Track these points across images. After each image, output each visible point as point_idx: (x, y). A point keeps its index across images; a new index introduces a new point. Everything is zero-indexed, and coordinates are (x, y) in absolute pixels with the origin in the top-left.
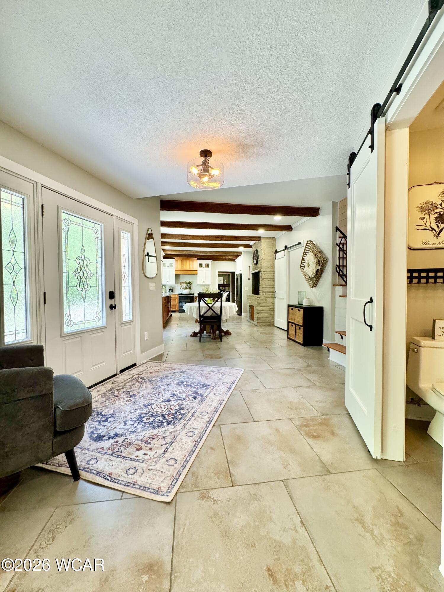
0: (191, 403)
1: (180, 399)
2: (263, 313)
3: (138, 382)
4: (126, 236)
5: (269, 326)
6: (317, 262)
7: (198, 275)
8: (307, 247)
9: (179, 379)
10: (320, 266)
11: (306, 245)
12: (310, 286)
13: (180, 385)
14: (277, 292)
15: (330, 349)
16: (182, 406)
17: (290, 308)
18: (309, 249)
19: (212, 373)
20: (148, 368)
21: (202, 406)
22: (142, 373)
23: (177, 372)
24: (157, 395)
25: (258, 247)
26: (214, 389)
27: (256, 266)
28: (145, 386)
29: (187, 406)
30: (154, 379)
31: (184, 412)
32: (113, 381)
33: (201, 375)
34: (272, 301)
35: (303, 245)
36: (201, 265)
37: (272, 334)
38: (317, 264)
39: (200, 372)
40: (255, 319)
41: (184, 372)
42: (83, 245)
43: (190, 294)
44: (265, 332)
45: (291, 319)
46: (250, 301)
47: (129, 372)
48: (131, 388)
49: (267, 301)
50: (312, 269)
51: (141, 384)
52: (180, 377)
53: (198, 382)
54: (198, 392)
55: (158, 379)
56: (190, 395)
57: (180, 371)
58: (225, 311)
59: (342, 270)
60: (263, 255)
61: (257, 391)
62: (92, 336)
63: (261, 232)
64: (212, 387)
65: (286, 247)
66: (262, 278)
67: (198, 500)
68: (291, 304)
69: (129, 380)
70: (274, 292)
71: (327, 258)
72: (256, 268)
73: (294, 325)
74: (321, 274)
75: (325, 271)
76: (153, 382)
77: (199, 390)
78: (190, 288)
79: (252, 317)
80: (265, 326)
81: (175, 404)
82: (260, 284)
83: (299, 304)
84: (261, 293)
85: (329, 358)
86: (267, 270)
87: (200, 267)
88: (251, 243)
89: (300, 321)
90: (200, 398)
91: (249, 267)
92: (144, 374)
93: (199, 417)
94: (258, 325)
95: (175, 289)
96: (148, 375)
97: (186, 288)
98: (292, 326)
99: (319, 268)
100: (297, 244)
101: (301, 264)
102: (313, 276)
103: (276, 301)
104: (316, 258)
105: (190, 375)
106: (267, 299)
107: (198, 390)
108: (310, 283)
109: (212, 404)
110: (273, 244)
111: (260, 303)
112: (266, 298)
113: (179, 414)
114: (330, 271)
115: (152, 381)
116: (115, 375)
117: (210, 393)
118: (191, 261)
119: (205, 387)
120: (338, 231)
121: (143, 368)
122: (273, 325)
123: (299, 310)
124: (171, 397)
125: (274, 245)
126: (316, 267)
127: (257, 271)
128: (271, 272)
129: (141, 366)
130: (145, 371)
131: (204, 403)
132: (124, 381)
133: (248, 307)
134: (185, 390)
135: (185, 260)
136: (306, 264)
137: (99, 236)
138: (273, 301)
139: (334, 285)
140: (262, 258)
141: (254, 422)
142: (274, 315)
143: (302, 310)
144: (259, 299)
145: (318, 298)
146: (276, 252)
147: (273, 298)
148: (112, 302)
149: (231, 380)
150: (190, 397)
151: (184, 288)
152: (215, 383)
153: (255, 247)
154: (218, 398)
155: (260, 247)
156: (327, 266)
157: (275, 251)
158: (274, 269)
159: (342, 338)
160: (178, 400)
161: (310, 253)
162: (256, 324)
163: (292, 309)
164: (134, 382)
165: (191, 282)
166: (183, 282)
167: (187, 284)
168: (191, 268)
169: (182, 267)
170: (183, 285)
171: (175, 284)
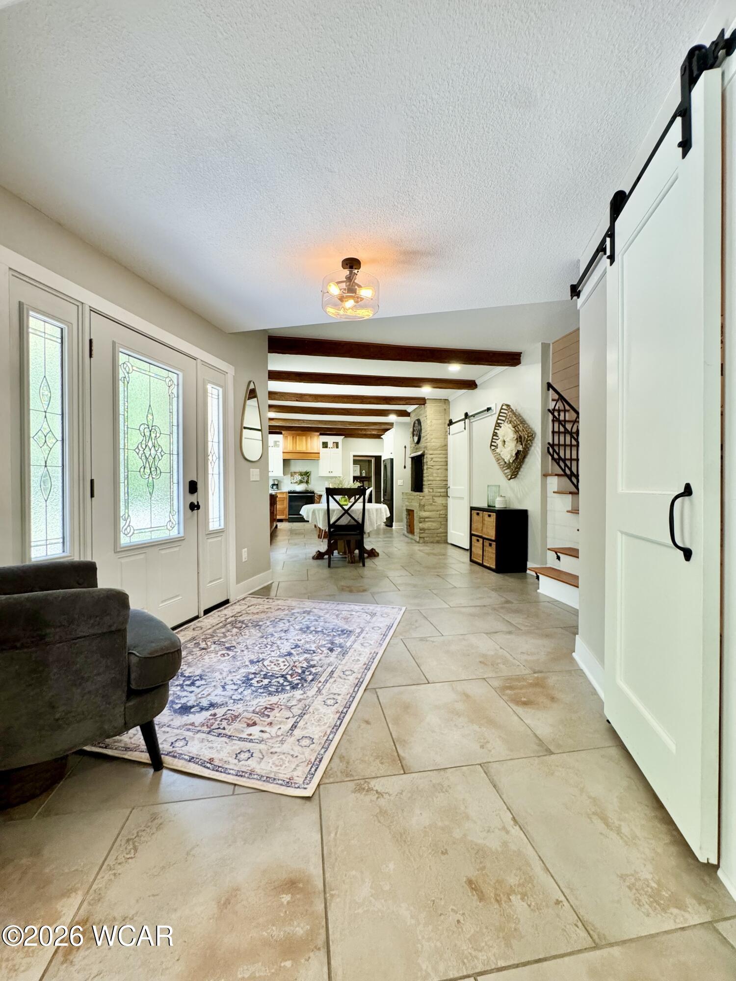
0: (326, 657)
1: (307, 651)
2: (427, 522)
3: (236, 628)
4: (215, 392)
5: (438, 542)
6: (517, 439)
7: (321, 461)
8: (501, 414)
9: (301, 623)
10: (522, 444)
11: (500, 412)
12: (507, 477)
13: (305, 632)
14: (451, 487)
15: (541, 576)
16: (312, 663)
17: (474, 512)
18: (504, 419)
19: (354, 613)
20: (249, 607)
21: (344, 662)
22: (240, 614)
23: (298, 613)
24: (269, 647)
25: (420, 415)
26: (361, 637)
27: (417, 446)
28: (247, 633)
29: (320, 662)
30: (261, 623)
31: (317, 671)
32: (195, 627)
33: (337, 616)
34: (443, 502)
35: (494, 412)
36: (325, 445)
37: (444, 555)
38: (517, 442)
39: (334, 612)
40: (416, 531)
41: (309, 613)
42: (150, 406)
43: (306, 492)
44: (432, 552)
45: (477, 530)
46: (408, 502)
47: (219, 613)
48: (225, 636)
49: (435, 502)
50: (509, 449)
51: (240, 630)
52: (303, 619)
53: (333, 627)
54: (336, 642)
55: (268, 623)
56: (324, 646)
57: (302, 611)
58: (369, 517)
59: (557, 451)
60: (429, 429)
61: (428, 639)
62: (163, 552)
63: (426, 391)
64: (357, 635)
65: (466, 415)
66: (427, 465)
67: (353, 794)
68: (475, 505)
69: (221, 624)
70: (446, 487)
71: (534, 431)
72: (417, 450)
73: (481, 540)
74: (524, 457)
75: (530, 452)
76: (260, 628)
77: (337, 638)
78: (307, 482)
79: (411, 529)
80: (432, 542)
81: (301, 659)
82: (425, 475)
83: (489, 506)
84: (426, 490)
85: (538, 591)
86: (436, 452)
87: (323, 447)
88: (410, 408)
89: (491, 533)
90: (339, 649)
91: (405, 447)
92: (243, 616)
93: (340, 677)
94: (421, 541)
95: (282, 484)
96: (251, 618)
97: (301, 482)
98: (478, 540)
99: (520, 448)
100: (485, 411)
101: (492, 442)
102: (511, 462)
103: (451, 502)
104: (516, 432)
105: (319, 617)
106: (436, 499)
107: (334, 639)
108: (506, 471)
109: (360, 659)
110: (445, 409)
111: (424, 506)
112: (434, 498)
113: (308, 673)
114: (538, 453)
115: (258, 626)
116: (197, 617)
117: (355, 641)
118: (309, 437)
119: (345, 634)
120: (551, 389)
121: (241, 607)
122: (446, 542)
123: (489, 516)
124: (292, 649)
125: (446, 411)
126: (516, 446)
127: (419, 453)
128: (441, 456)
129: (238, 604)
130: (244, 612)
131: (347, 657)
132: (213, 626)
133: (405, 514)
134: (314, 638)
135: (299, 435)
136: (499, 442)
137: (175, 391)
138: (445, 502)
139: (545, 475)
140: (428, 432)
141: (429, 683)
142: (446, 526)
143: (494, 515)
144: (421, 500)
145: (519, 496)
146: (451, 423)
147: (445, 498)
148: (193, 499)
149: (386, 624)
150: (324, 649)
151: (296, 482)
152: (361, 628)
153: (416, 415)
154: (367, 650)
155: (425, 415)
156: (534, 445)
157: (448, 422)
158: (447, 450)
159: (558, 558)
160: (304, 652)
161: (506, 424)
162: (418, 540)
163: (478, 514)
164: (230, 628)
165: (308, 473)
166: (295, 473)
167: (302, 476)
168: (310, 449)
169: (295, 446)
170: (295, 476)
171: (283, 476)
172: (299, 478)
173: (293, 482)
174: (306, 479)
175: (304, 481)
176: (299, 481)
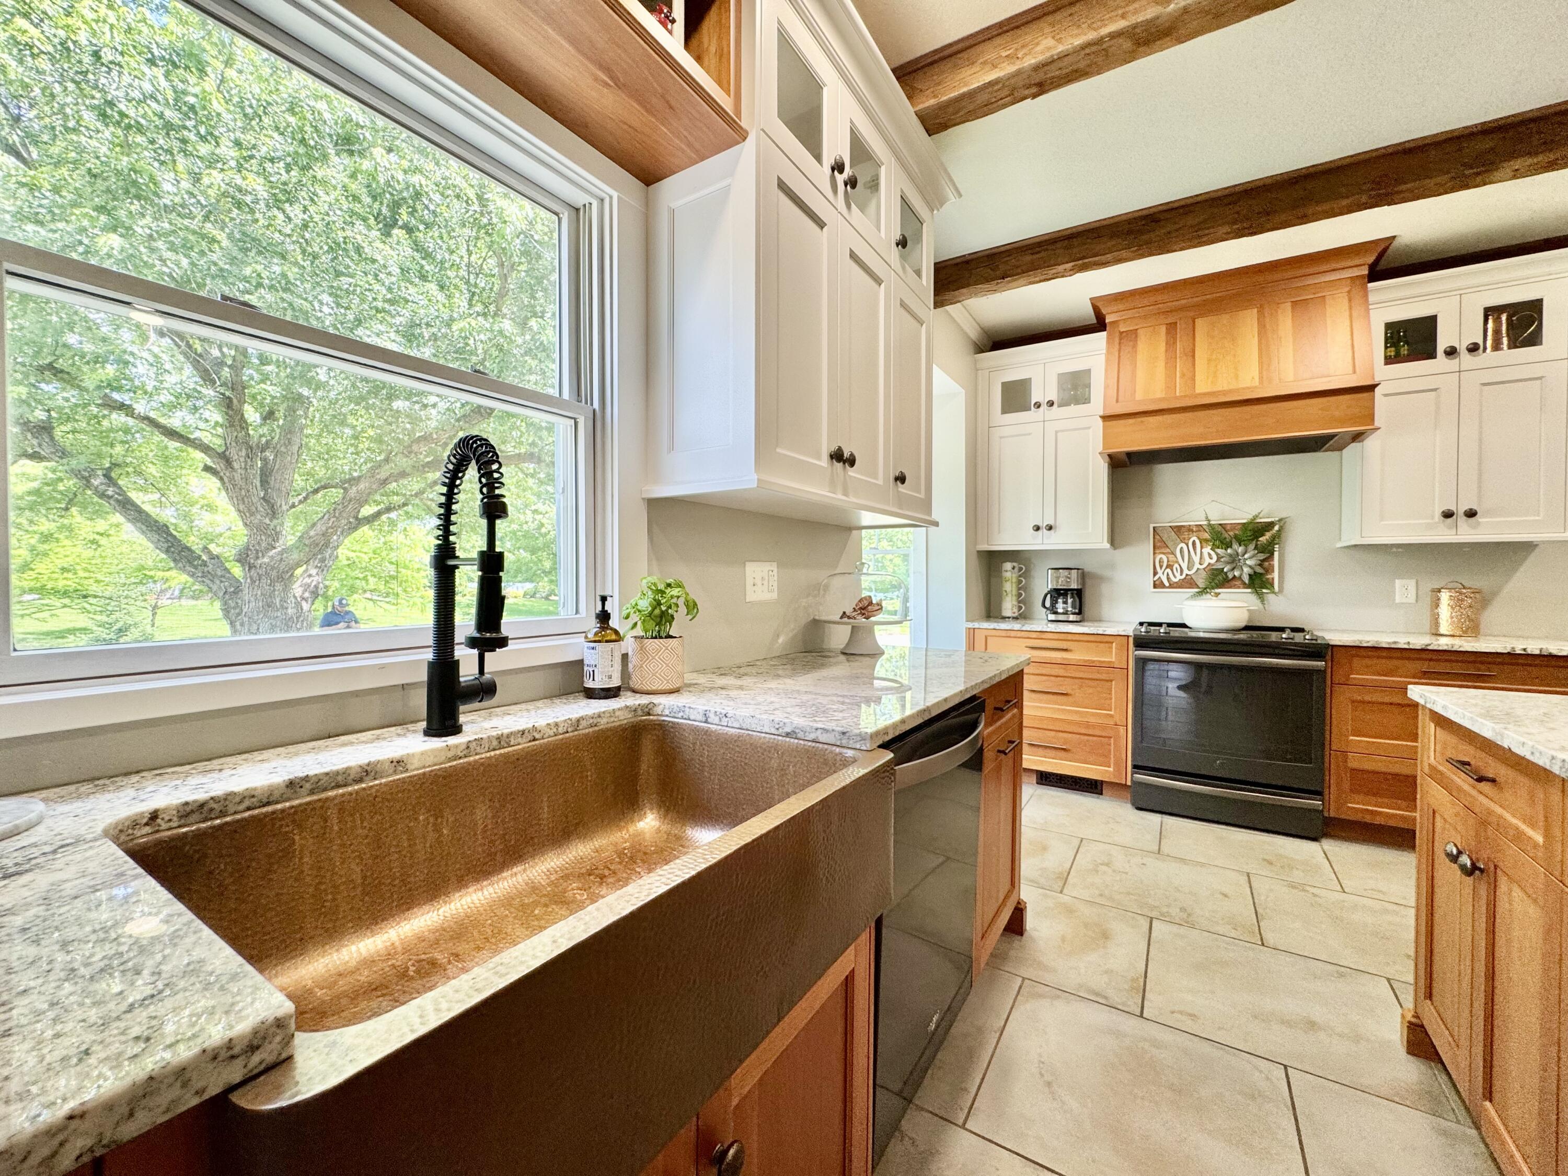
7: (1376, 441)
78: (1260, 582)
87: (1395, 357)
95: (1105, 589)
97: (1219, 581)
165: (1270, 525)
166: (1180, 531)
167: (1228, 545)
168: (1290, 376)
169: (1183, 375)
170: (1181, 550)
171: (1108, 546)
172: (1207, 561)
173: (1167, 584)
174: (1250, 567)
175: (1237, 573)
176: (1204, 574)
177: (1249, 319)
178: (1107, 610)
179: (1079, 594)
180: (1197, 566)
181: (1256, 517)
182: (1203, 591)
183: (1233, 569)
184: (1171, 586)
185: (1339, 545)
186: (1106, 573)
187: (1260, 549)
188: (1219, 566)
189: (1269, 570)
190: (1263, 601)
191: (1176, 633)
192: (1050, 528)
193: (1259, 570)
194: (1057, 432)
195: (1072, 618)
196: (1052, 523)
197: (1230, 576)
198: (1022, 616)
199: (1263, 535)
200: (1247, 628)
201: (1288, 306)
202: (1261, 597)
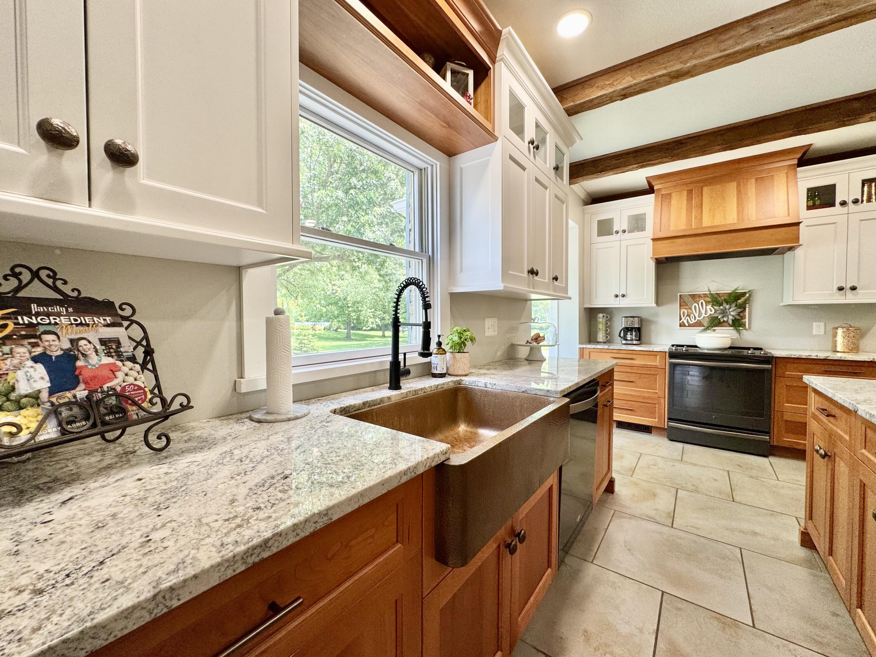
7: (802, 250)
78: (738, 324)
95: (653, 327)
97: (716, 323)
118: (752, 183)
165: (744, 294)
166: (694, 297)
167: (721, 304)
168: (754, 218)
169: (696, 218)
170: (695, 307)
171: (655, 305)
172: (709, 313)
173: (687, 325)
174: (733, 316)
175: (725, 319)
176: (707, 319)
177: (732, 187)
178: (653, 339)
179: (639, 330)
180: (704, 315)
181: (736, 289)
182: (707, 328)
183: (723, 317)
184: (689, 326)
185: (782, 304)
186: (654, 319)
187: (738, 306)
188: (716, 315)
189: (743, 317)
190: (739, 334)
191: (692, 350)
192: (623, 296)
193: (738, 317)
194: (627, 246)
195: (635, 342)
196: (625, 293)
197: (722, 321)
198: (608, 341)
199: (740, 299)
200: (731, 348)
201: (753, 181)
202: (738, 331)
